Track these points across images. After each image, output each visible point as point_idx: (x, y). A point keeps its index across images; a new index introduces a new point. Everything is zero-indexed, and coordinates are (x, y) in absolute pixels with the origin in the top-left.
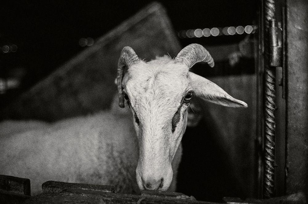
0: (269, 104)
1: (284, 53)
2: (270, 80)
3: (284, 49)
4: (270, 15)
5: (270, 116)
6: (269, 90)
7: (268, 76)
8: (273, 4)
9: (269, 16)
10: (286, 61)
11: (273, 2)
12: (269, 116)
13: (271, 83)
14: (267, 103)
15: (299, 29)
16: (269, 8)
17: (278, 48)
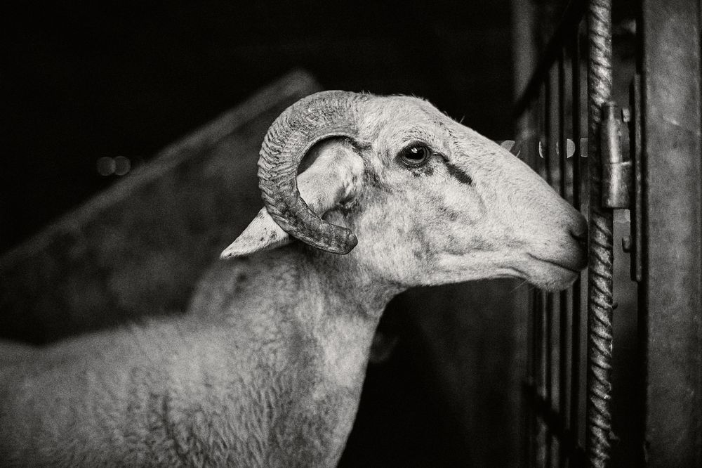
0: (600, 294)
1: (639, 177)
2: (601, 239)
3: (638, 168)
4: (602, 92)
5: (602, 323)
6: (599, 263)
7: (598, 232)
8: (608, 68)
9: (600, 95)
10: (644, 195)
11: (609, 65)
12: (600, 324)
13: (604, 247)
14: (594, 292)
15: (672, 125)
16: (600, 78)
17: (623, 166)
